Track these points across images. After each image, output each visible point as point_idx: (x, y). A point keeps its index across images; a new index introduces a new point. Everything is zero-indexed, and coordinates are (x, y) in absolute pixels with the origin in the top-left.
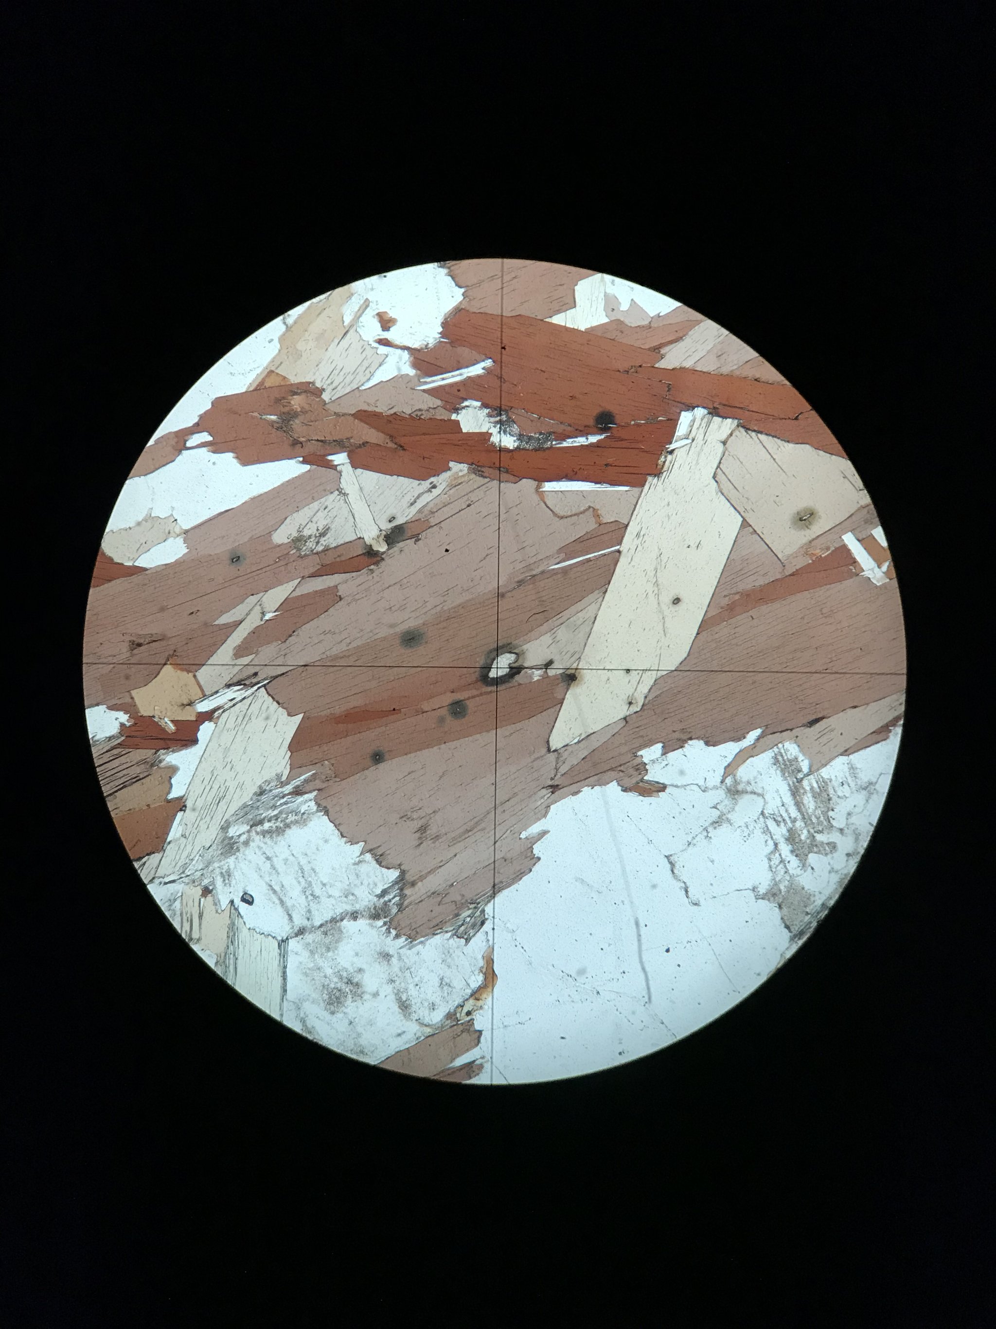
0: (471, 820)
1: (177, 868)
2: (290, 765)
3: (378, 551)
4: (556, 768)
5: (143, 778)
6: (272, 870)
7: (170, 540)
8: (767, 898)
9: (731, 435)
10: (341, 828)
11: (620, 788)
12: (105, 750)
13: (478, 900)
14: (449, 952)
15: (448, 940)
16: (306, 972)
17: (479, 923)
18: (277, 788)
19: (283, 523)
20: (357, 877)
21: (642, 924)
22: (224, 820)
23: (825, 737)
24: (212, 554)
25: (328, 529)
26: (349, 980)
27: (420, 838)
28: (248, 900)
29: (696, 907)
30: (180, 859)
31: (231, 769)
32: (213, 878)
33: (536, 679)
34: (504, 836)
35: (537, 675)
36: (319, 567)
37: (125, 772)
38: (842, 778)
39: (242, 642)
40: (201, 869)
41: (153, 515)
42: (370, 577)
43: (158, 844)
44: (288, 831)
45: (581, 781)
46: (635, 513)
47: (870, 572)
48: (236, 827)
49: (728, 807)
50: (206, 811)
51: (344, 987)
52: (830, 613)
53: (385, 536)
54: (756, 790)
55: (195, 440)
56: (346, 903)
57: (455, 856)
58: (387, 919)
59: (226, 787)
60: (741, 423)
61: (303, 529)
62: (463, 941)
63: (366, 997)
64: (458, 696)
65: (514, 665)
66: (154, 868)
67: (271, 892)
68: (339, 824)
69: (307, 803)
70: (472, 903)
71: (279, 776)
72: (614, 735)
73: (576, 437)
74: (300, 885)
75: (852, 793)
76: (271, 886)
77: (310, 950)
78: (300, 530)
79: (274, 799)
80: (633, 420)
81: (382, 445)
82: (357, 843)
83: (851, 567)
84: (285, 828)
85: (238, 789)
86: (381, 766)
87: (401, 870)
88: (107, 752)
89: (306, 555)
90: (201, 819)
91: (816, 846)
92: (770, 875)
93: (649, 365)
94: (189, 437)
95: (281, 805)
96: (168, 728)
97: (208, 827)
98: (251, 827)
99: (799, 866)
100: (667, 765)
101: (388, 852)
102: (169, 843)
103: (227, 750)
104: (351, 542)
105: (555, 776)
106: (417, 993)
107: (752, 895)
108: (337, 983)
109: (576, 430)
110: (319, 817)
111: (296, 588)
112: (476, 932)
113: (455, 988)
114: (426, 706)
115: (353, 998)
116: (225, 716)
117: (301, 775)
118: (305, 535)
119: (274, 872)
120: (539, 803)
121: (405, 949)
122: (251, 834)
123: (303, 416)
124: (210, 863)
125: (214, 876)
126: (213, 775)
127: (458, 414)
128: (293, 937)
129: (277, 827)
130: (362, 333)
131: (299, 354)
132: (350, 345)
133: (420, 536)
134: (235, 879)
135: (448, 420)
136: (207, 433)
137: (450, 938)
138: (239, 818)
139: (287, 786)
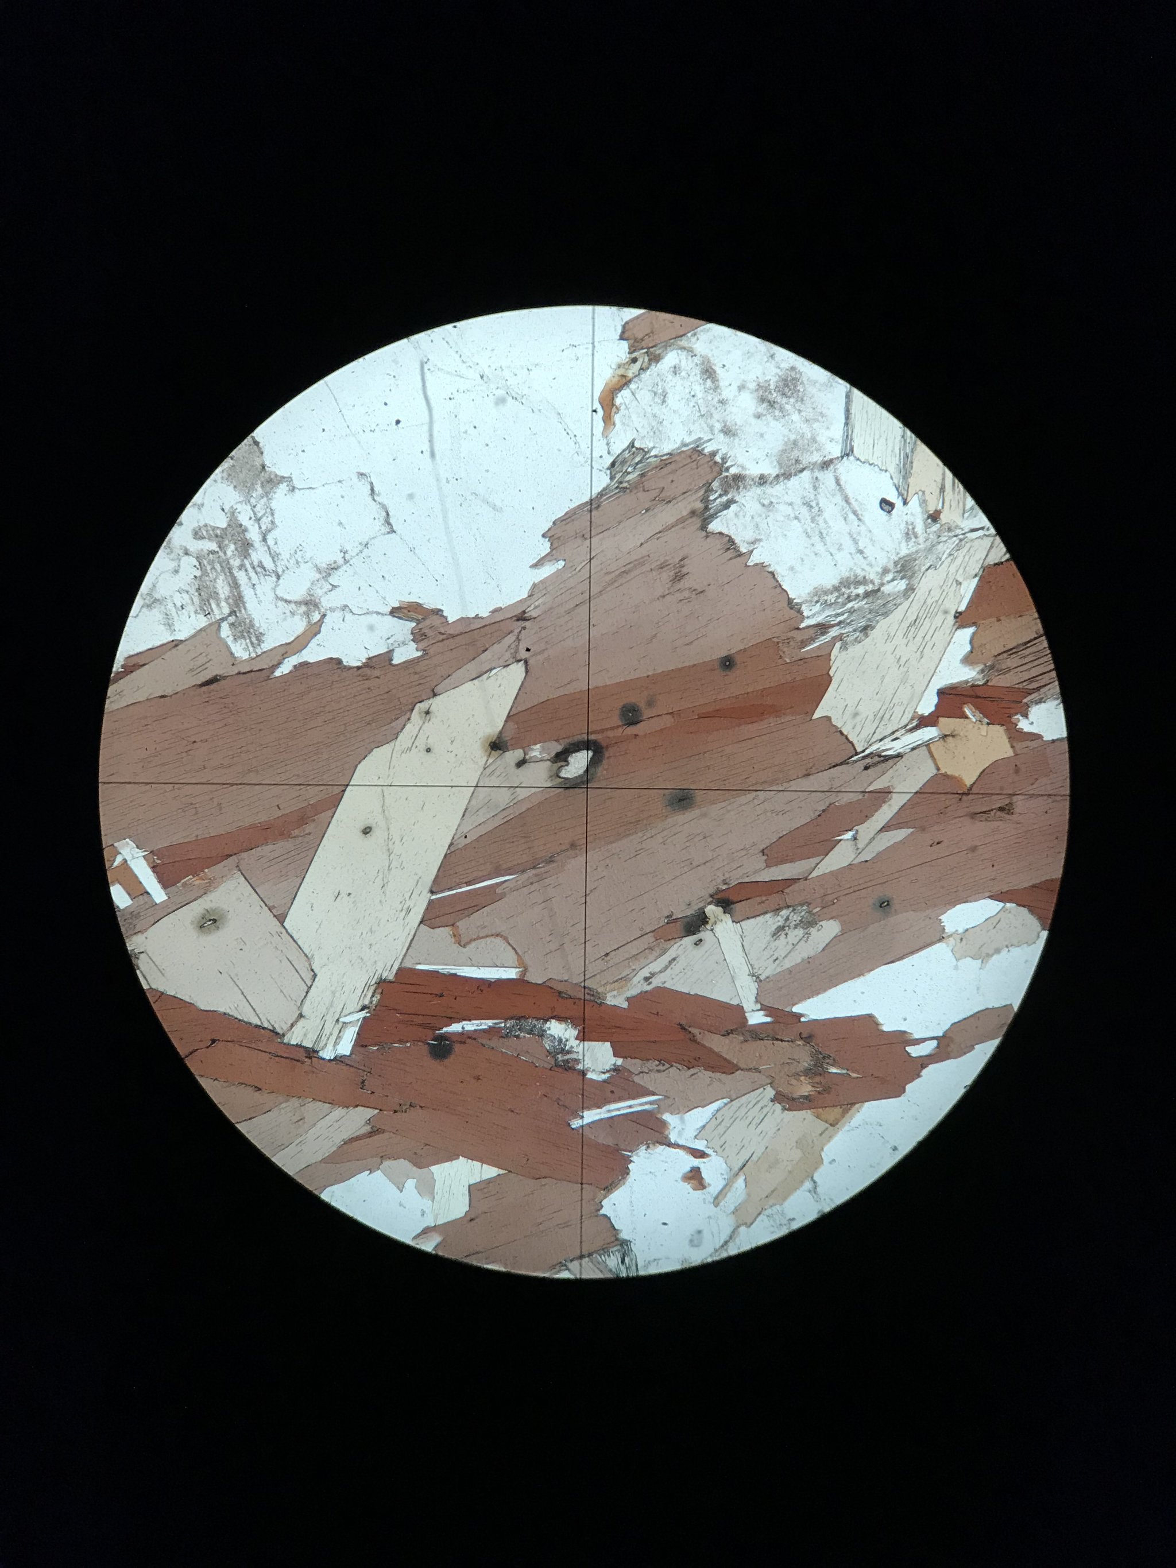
0: (621, 585)
1: (968, 545)
2: (830, 660)
3: (717, 906)
4: (519, 640)
5: (1004, 652)
6: (857, 538)
7: (961, 930)
8: (279, 478)
9: (292, 1025)
10: (775, 584)
11: (445, 614)
12: (1047, 688)
13: (617, 491)
14: (654, 433)
15: (654, 447)
16: (822, 417)
17: (617, 465)
18: (847, 633)
19: (827, 945)
20: (757, 525)
21: (427, 454)
22: (910, 599)
23: (199, 663)
24: (910, 913)
25: (774, 935)
26: (772, 406)
27: (683, 567)
28: (886, 505)
29: (362, 471)
30: (964, 557)
31: (900, 658)
32: (926, 532)
33: (538, 746)
34: (583, 564)
35: (536, 751)
36: (787, 891)
37: (1027, 660)
38: (183, 614)
39: (881, 806)
40: (939, 543)
41: (980, 961)
42: (727, 875)
43: (988, 575)
44: (836, 583)
45: (490, 625)
46: (410, 937)
47: (136, 855)
48: (897, 589)
49: (319, 586)
50: (931, 610)
51: (779, 399)
52: (187, 809)
53: (707, 922)
54: (285, 605)
55: (927, 1048)
56: (772, 496)
57: (642, 544)
58: (725, 474)
59: (907, 638)
60: (280, 1038)
61: (803, 937)
62: (637, 445)
63: (753, 386)
64: (631, 730)
65: (563, 763)
66: (994, 547)
67: (859, 512)
68: (776, 587)
69: (812, 615)
70: (624, 488)
71: (844, 647)
72: (449, 676)
73: (475, 1030)
74: (824, 519)
75: (171, 596)
76: (859, 520)
77: (816, 443)
78: (807, 936)
79: (852, 621)
80: (408, 1047)
81: (706, 1032)
82: (756, 565)
83: (159, 862)
84: (839, 587)
85: (892, 634)
86: (723, 653)
87: (706, 531)
88: (1045, 685)
89: (802, 905)
90: (937, 601)
91: (217, 536)
92: (274, 504)
93: (385, 1112)
94: (933, 1052)
95: (842, 614)
96: (971, 710)
97: (930, 592)
98: (879, 590)
99: (239, 513)
100: (388, 639)
101: (721, 552)
102: (976, 576)
103: (904, 681)
104: (748, 918)
105: (520, 631)
106: (694, 387)
107: (296, 483)
108: (788, 403)
109: (475, 1039)
110: (799, 597)
111: (816, 866)
112: (621, 454)
113: (649, 391)
114: (668, 721)
115: (769, 385)
116: (905, 721)
117: (819, 647)
118: (801, 930)
119: (855, 536)
120: (540, 601)
121: (706, 439)
122: (880, 581)
123: (798, 1070)
124: (930, 550)
125: (925, 535)
126: (922, 652)
127: (615, 1065)
128: (835, 459)
129: (849, 589)
130: (724, 1166)
131: (800, 1144)
132: (739, 1153)
133: (666, 922)
134: (901, 530)
135: (626, 1058)
136: (912, 1055)
137: (652, 449)
138: (893, 600)
139: (835, 635)
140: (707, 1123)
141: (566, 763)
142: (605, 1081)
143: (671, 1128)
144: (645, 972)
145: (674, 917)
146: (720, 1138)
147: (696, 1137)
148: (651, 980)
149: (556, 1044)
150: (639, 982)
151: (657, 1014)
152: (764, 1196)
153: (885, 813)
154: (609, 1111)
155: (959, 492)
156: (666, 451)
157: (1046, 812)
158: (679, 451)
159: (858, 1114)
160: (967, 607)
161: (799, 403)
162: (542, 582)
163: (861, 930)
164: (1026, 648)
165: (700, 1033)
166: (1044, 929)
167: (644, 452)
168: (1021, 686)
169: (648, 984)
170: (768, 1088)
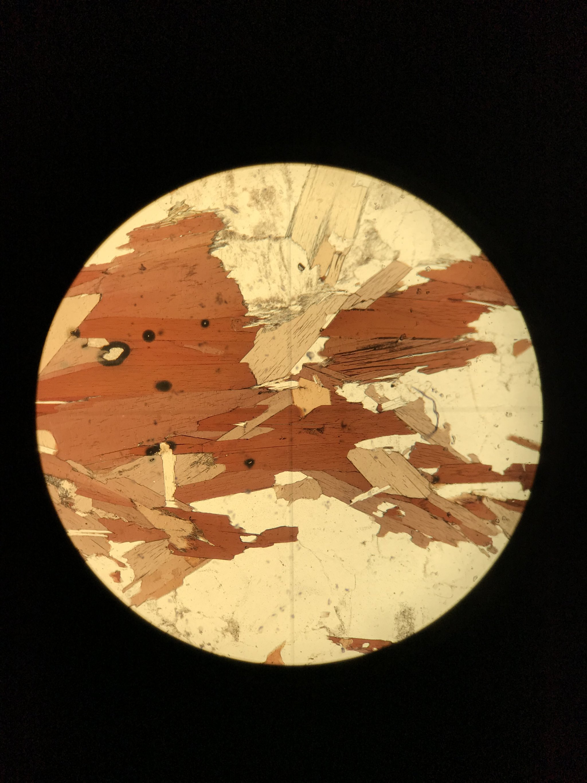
0: (161, 269)
1: (335, 297)
2: (256, 335)
3: (167, 444)
4: (100, 283)
5: (339, 354)
7: (283, 484)
10: (238, 290)
12: (355, 376)
13: (170, 222)
14: (196, 199)
15: (194, 206)
16: (280, 215)
17: (173, 209)
18: (267, 324)
19: (216, 476)
20: (236, 259)
22: (301, 316)
24: (262, 470)
25: (192, 465)
26: (257, 203)
27: (194, 269)
28: (301, 267)
30: (332, 302)
31: (289, 344)
32: (317, 285)
33: (97, 340)
34: (144, 254)
35: (94, 342)
36: (205, 444)
37: (349, 361)
39: (262, 414)
40: (322, 293)
41: (288, 502)
42: (176, 430)
43: (342, 314)
44: (268, 298)
45: (88, 271)
48: (296, 310)
50: (309, 325)
51: (262, 200)
53: (159, 451)
55: (251, 539)
56: (247, 246)
57: (176, 252)
58: (226, 229)
59: (295, 334)
61: (206, 469)
62: (186, 203)
63: (251, 190)
64: (146, 344)
65: (106, 351)
66: (347, 302)
67: (287, 267)
68: (238, 293)
70: (174, 222)
71: (264, 331)
74: (270, 265)
76: (286, 270)
77: (275, 226)
79: (271, 319)
81: (143, 506)
82: (231, 279)
84: (269, 301)
85: (289, 330)
86: (204, 318)
87: (209, 254)
88: (354, 375)
89: (210, 453)
90: (314, 321)
94: (253, 542)
95: (267, 314)
96: (316, 378)
97: (311, 315)
98: (287, 308)
101: (214, 267)
102: (335, 313)
103: (288, 355)
104: (181, 454)
105: (103, 279)
106: (221, 183)
108: (265, 203)
110: (248, 300)
111: (222, 436)
112: (175, 204)
115: (258, 192)
116: (284, 375)
117: (252, 328)
118: (206, 465)
119: (282, 278)
120: (117, 266)
121: (221, 209)
122: (289, 303)
123: (184, 535)
124: (316, 295)
125: (316, 287)
126: (300, 344)
127: (91, 511)
128: (282, 237)
129: (273, 302)
130: (133, 574)
131: (174, 572)
132: (142, 569)
133: (138, 445)
134: (305, 281)
135: (98, 509)
136: (242, 541)
137: (193, 207)
138: (293, 315)
139: (261, 324)
140: (130, 551)
141: (108, 352)
142: (83, 517)
143: (112, 549)
144: (120, 468)
145: (143, 444)
146: (134, 560)
147: (123, 556)
148: (122, 473)
149: (64, 493)
150: (115, 472)
151: (121, 491)
152: (149, 594)
153: (263, 417)
154: (82, 533)
155: (337, 270)
156: (200, 209)
157: (339, 437)
158: (206, 212)
159: (207, 564)
160: (328, 327)
161: (271, 205)
162: (120, 257)
163: (235, 472)
164: (350, 355)
165: (140, 506)
166: (323, 494)
167: (188, 208)
168: (343, 372)
169: (120, 475)
170: (166, 541)
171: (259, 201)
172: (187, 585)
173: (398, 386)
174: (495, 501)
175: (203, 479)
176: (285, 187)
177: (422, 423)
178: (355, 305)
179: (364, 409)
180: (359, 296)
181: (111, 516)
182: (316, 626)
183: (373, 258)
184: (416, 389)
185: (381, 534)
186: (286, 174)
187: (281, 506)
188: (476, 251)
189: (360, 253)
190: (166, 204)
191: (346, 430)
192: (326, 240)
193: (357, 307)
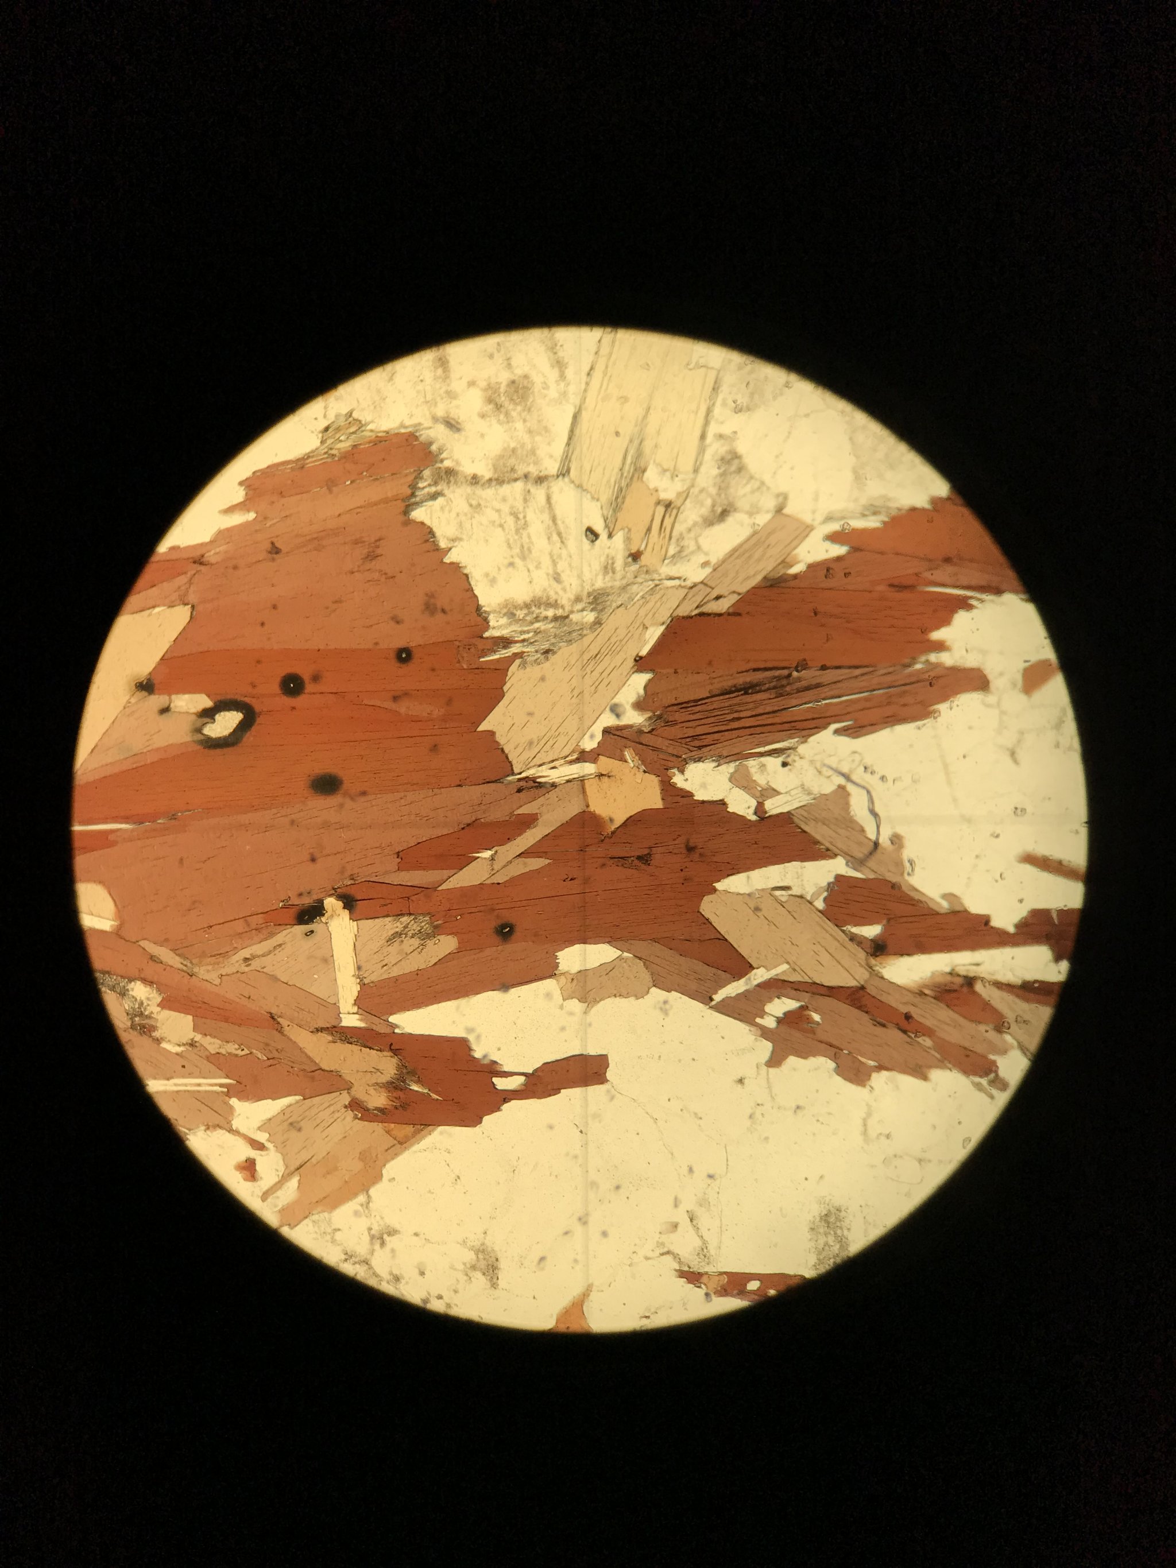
0: (310, 551)
1: (662, 592)
2: (507, 675)
3: (338, 899)
4: (191, 583)
5: (677, 704)
6: (557, 561)
7: (575, 969)
10: (467, 586)
12: (709, 748)
13: (326, 456)
14: (375, 407)
15: (372, 422)
16: (546, 432)
17: (330, 430)
18: (528, 652)
19: (440, 960)
20: (461, 522)
22: (596, 633)
24: (530, 943)
25: (390, 939)
26: (498, 409)
27: (378, 547)
28: (592, 534)
30: (656, 603)
31: (574, 689)
32: (624, 570)
33: (188, 697)
34: (275, 521)
35: (183, 702)
36: (413, 898)
37: (696, 717)
39: (525, 831)
40: (635, 584)
41: (586, 1004)
42: (356, 871)
43: (675, 626)
44: (528, 599)
45: (164, 561)
48: (585, 620)
50: (613, 650)
51: (506, 404)
53: (323, 915)
55: (514, 1083)
56: (481, 498)
57: (339, 515)
58: (439, 465)
61: (418, 947)
62: (355, 415)
63: (483, 384)
64: (288, 701)
65: (208, 720)
66: (687, 601)
67: (564, 535)
68: (467, 591)
70: (333, 455)
71: (523, 665)
74: (529, 534)
76: (562, 542)
77: (535, 455)
78: (421, 947)
79: (535, 641)
81: (295, 1025)
82: (452, 563)
84: (530, 605)
85: (573, 662)
86: (402, 644)
87: (406, 517)
88: (706, 746)
89: (424, 915)
90: (621, 641)
94: (519, 1088)
95: (528, 632)
96: (632, 755)
97: (616, 630)
98: (567, 617)
101: (417, 542)
102: (663, 623)
103: (573, 712)
104: (367, 918)
105: (194, 575)
106: (424, 372)
108: (514, 410)
110: (489, 605)
111: (447, 880)
112: (334, 420)
114: (331, 700)
115: (499, 388)
116: (566, 752)
117: (498, 660)
118: (418, 939)
119: (555, 558)
120: (223, 548)
121: (426, 425)
122: (570, 608)
123: (380, 1081)
124: (624, 588)
125: (623, 572)
126: (597, 688)
127: (192, 1040)
128: (551, 476)
129: (539, 608)
130: (281, 1162)
131: (363, 1157)
132: (299, 1152)
133: (281, 905)
134: (600, 563)
135: (206, 1035)
136: (497, 1087)
137: (369, 423)
138: (578, 630)
139: (516, 651)
140: (274, 1117)
141: (212, 721)
142: (177, 1054)
143: (236, 1114)
144: (246, 953)
145: (290, 903)
146: (283, 1135)
147: (259, 1128)
148: (250, 962)
149: (137, 1006)
150: (237, 962)
151: (249, 998)
152: (314, 1201)
153: (528, 839)
154: (176, 1085)
155: (664, 537)
156: (384, 428)
157: (682, 870)
158: (396, 431)
159: (430, 1136)
160: (650, 653)
162: (228, 530)
163: (477, 951)
164: (696, 705)
165: (289, 1026)
166: (654, 986)
167: (360, 425)
168: (683, 741)
169: (247, 966)
170: (345, 1093)
171: (501, 406)
172: (390, 1181)
173: (796, 764)
174: (999, 985)
175: (414, 967)
176: (553, 375)
177: (847, 837)
178: (702, 605)
179: (728, 812)
180: (710, 587)
181: (232, 1048)
182: (653, 1250)
183: (735, 510)
184: (832, 769)
185: (775, 1061)
186: (553, 348)
187: (571, 1014)
188: (940, 487)
189: (709, 502)
190: (316, 419)
191: (695, 856)
192: (638, 478)
193: (706, 609)
